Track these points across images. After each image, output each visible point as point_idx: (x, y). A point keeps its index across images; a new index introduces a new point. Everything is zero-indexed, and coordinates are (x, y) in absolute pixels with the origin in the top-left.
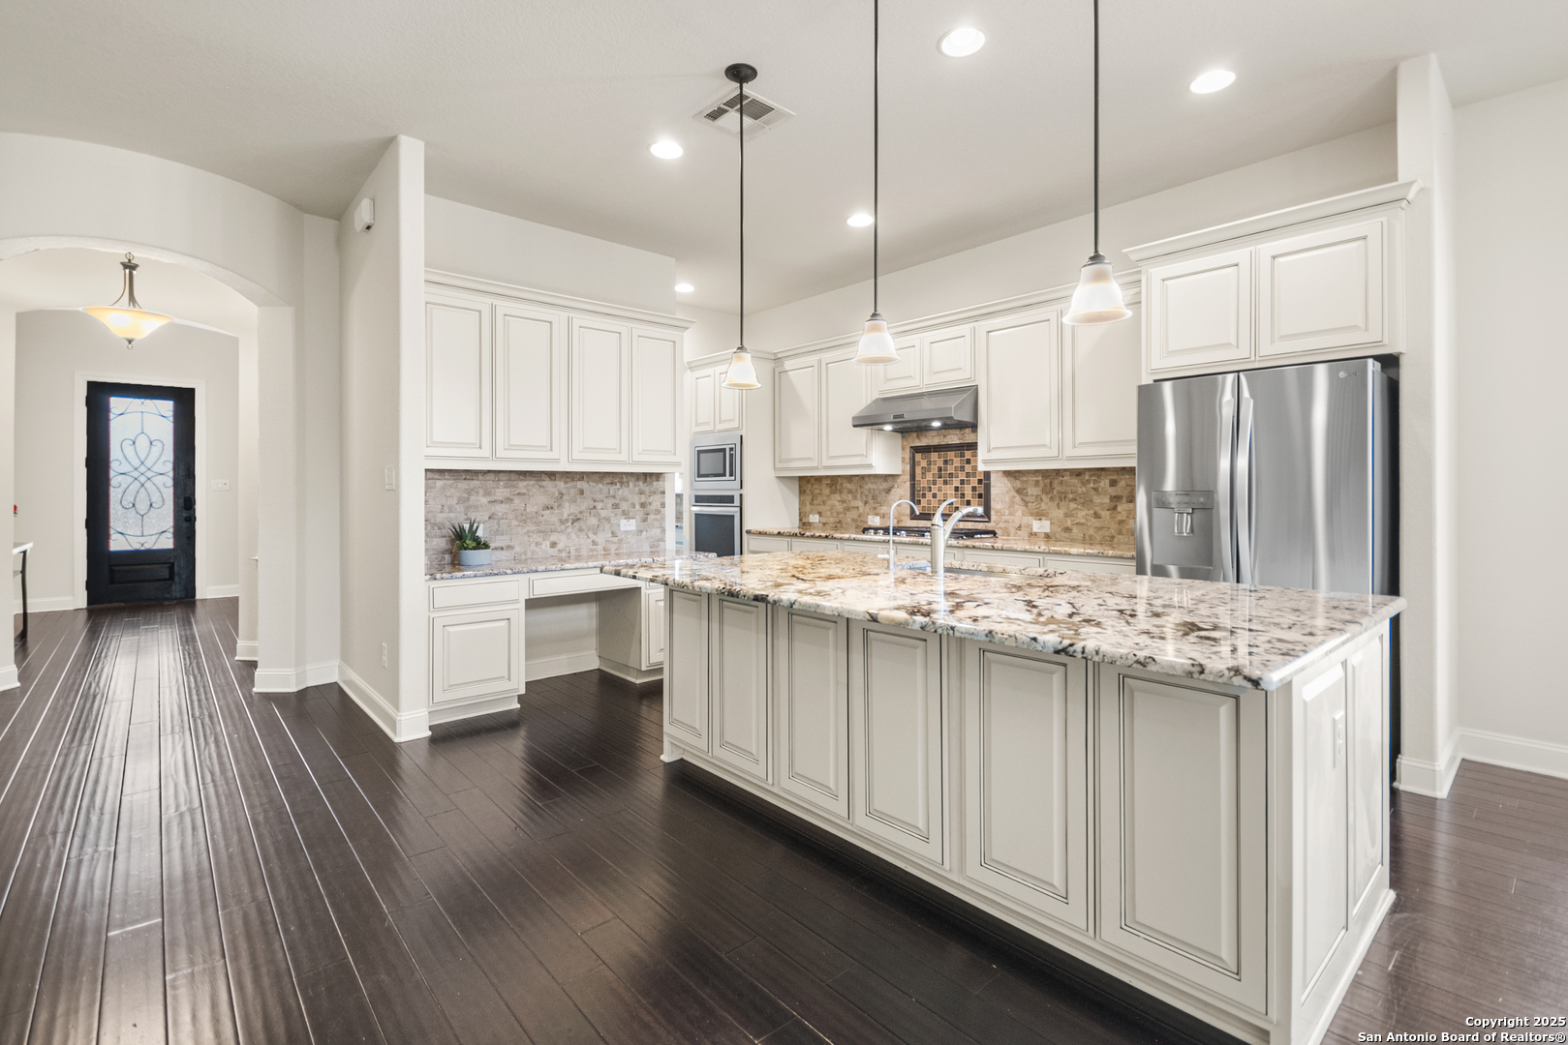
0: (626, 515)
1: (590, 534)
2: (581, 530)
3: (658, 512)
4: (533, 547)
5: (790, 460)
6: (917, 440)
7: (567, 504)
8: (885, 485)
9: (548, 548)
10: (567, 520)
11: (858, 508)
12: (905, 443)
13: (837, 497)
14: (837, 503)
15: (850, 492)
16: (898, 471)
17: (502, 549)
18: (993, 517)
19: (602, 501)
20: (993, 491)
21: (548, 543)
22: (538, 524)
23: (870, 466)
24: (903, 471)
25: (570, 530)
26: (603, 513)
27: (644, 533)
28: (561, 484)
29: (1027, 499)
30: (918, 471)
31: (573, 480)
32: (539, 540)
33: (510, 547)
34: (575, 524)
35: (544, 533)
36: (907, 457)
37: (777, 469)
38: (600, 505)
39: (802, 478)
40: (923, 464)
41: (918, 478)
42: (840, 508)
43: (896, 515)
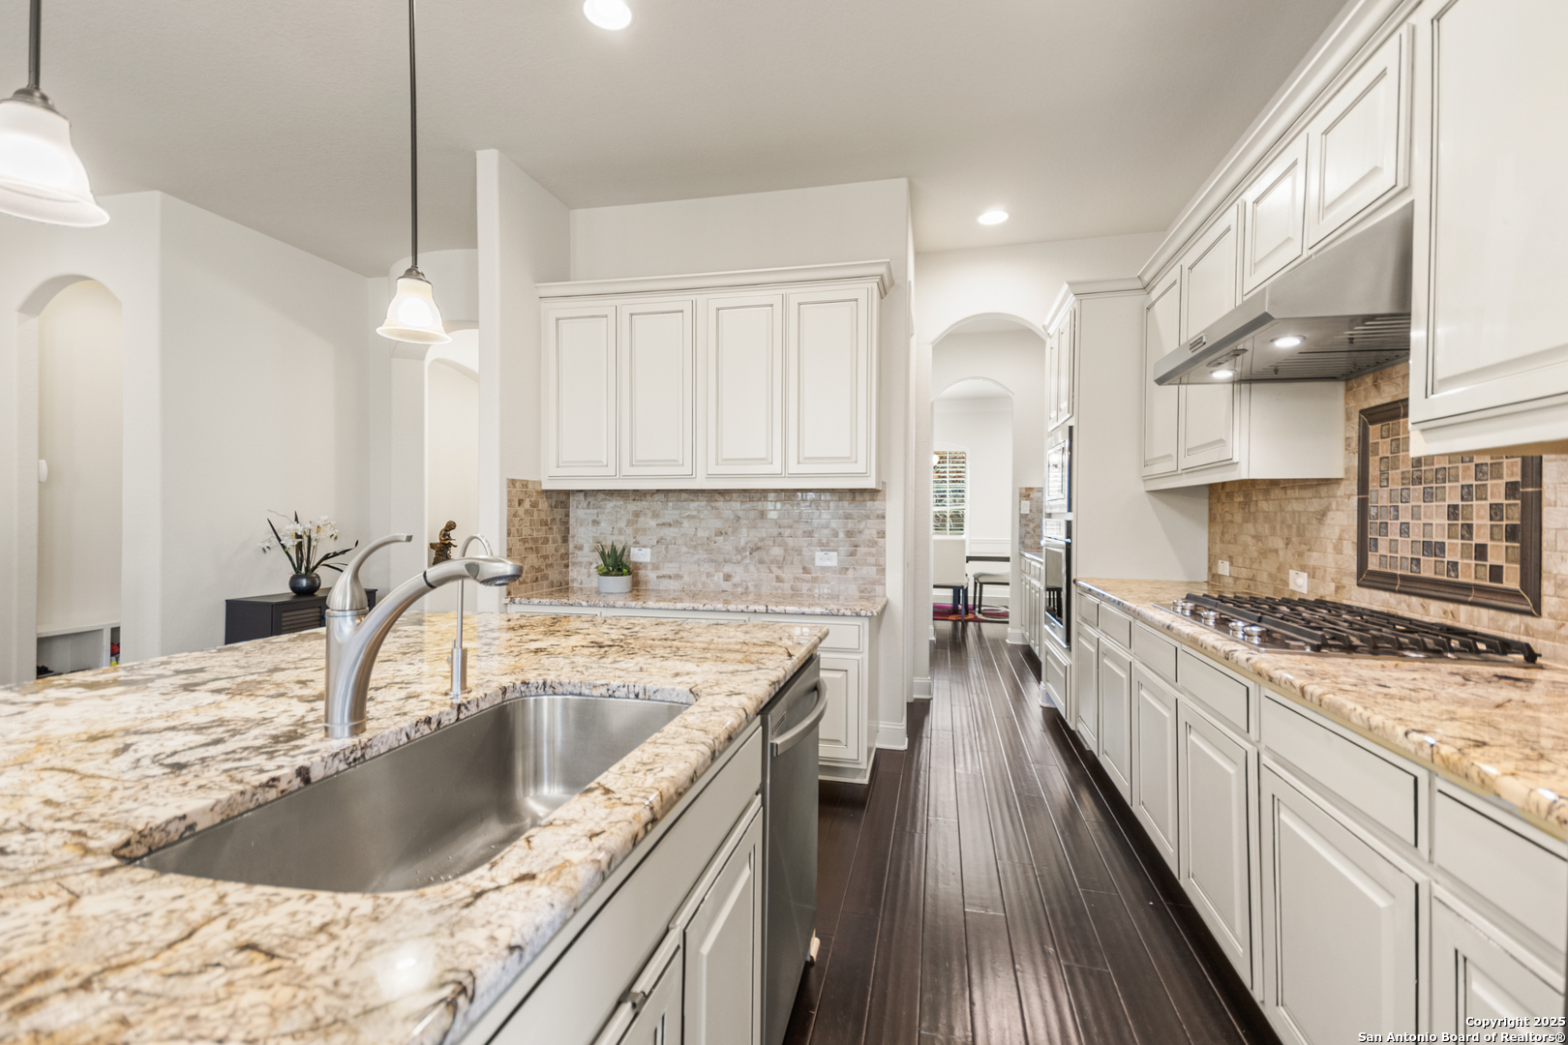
0: (825, 546)
1: (774, 568)
2: (761, 562)
3: (873, 544)
4: (704, 578)
6: (1373, 392)
7: (744, 531)
8: (1315, 505)
9: (721, 581)
10: (744, 549)
11: (1276, 551)
12: (1352, 404)
13: (1250, 528)
14: (1250, 541)
15: (1267, 519)
16: (1337, 472)
17: (670, 577)
18: (1545, 607)
19: (791, 527)
21: (721, 575)
22: (709, 551)
23: (1229, 463)
24: (1347, 470)
25: (747, 561)
26: (791, 542)
27: (850, 572)
32: (711, 570)
34: (755, 554)
35: (717, 563)
36: (1354, 435)
37: (1146, 479)
38: (787, 532)
39: (1212, 488)
40: (1384, 448)
41: (1373, 485)
42: (1253, 551)
43: (1332, 571)
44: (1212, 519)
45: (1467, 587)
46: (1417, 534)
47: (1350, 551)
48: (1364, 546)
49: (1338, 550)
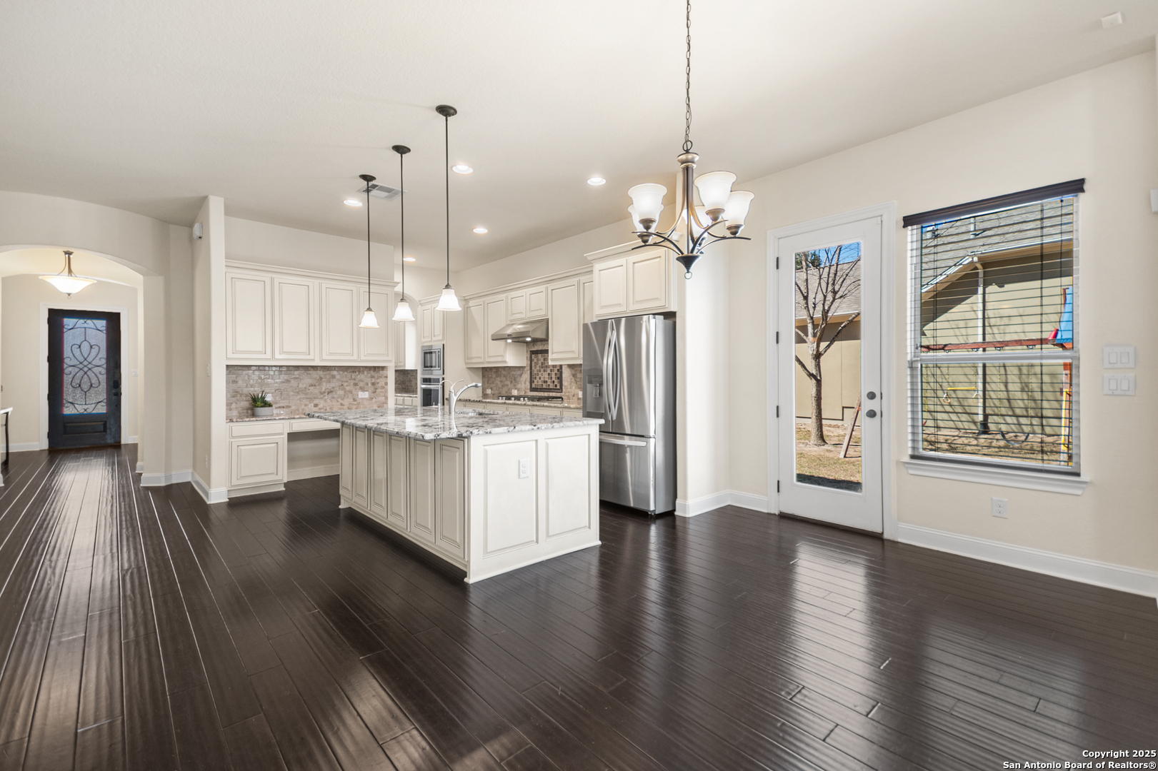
0: (363, 389)
1: (339, 400)
2: (333, 397)
3: (383, 388)
4: (303, 406)
5: (471, 358)
6: (532, 347)
7: (324, 384)
8: (519, 373)
9: (313, 407)
10: (324, 392)
11: (507, 385)
12: (528, 349)
13: (499, 379)
14: (499, 383)
15: (504, 376)
16: (525, 365)
17: (284, 407)
18: (564, 390)
19: (347, 382)
20: (564, 376)
21: (312, 405)
22: (306, 394)
23: (505, 362)
24: (527, 364)
25: (326, 397)
26: (348, 388)
27: (374, 399)
28: (321, 373)
29: (577, 380)
30: (533, 363)
31: (328, 370)
32: (307, 403)
33: (288, 407)
34: (330, 394)
35: (311, 400)
36: (529, 356)
37: (466, 363)
38: (345, 384)
39: (483, 368)
40: (535, 360)
41: (533, 368)
42: (500, 385)
43: (523, 388)
44: (483, 376)
45: (551, 389)
46: (542, 379)
47: (528, 384)
48: (531, 382)
49: (525, 383)
